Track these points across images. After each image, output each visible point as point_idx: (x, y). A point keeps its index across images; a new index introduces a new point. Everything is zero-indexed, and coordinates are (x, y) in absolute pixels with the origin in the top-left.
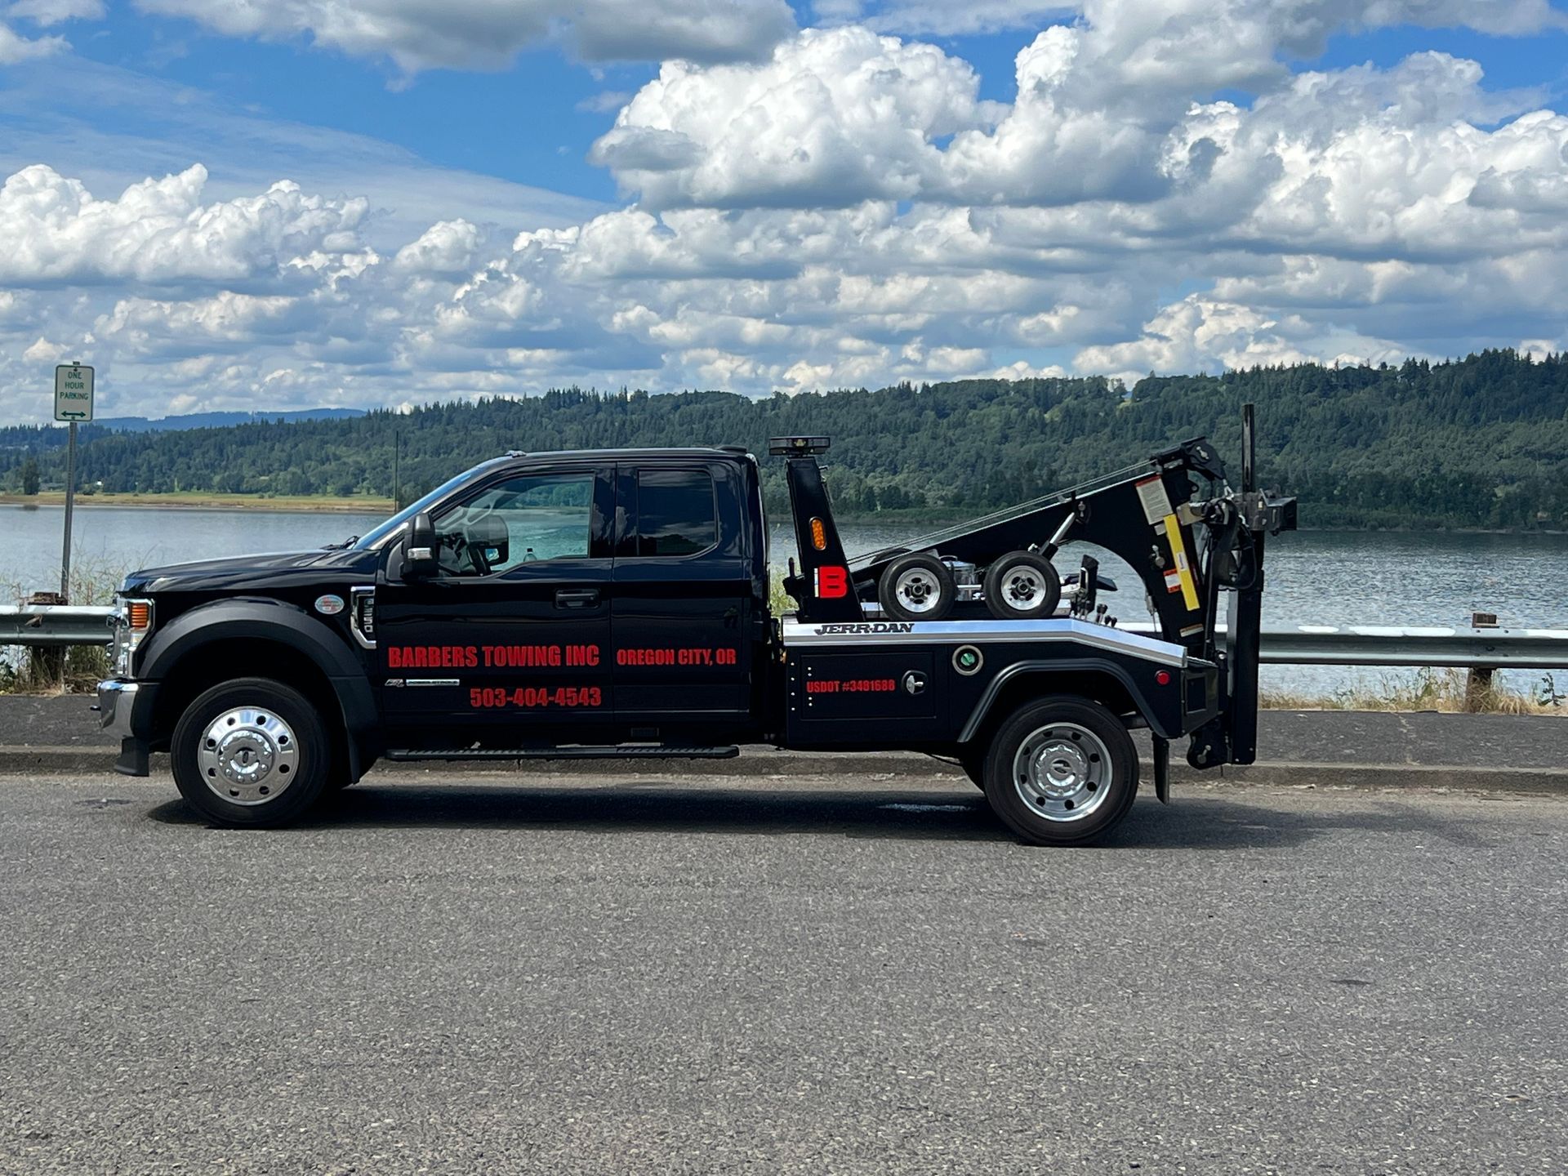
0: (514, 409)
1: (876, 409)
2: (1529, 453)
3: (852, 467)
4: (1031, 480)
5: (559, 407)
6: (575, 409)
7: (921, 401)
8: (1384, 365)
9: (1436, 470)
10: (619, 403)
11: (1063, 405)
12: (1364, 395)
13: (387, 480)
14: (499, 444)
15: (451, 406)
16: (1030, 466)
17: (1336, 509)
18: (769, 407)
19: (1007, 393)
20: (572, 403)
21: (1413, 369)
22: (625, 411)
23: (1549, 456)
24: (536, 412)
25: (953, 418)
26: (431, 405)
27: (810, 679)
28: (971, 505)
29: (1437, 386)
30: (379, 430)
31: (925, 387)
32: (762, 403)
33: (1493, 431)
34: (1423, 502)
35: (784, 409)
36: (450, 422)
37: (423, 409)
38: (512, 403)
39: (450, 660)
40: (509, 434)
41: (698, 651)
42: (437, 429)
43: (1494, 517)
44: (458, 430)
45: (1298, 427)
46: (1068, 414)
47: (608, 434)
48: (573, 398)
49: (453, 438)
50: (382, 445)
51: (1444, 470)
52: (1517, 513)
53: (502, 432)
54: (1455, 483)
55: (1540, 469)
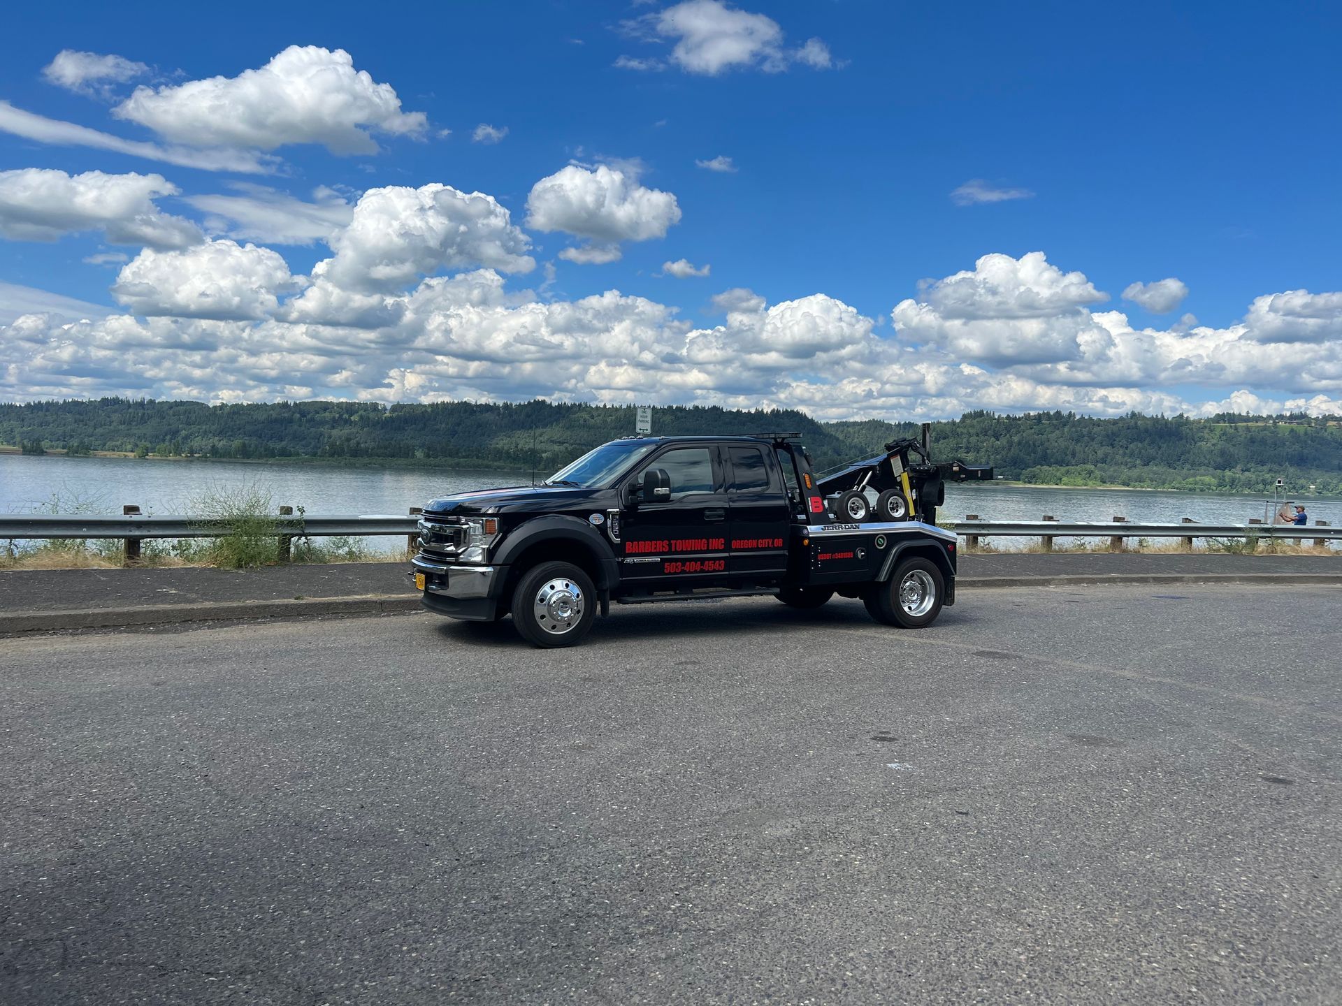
0: (83, 406)
1: (272, 412)
2: (552, 441)
3: (260, 437)
4: (348, 446)
5: (108, 405)
6: (117, 406)
7: (293, 410)
8: (495, 404)
9: (516, 447)
10: (141, 404)
11: (360, 413)
12: (488, 415)
13: (14, 438)
14: (75, 422)
15: (48, 403)
16: (348, 440)
17: (480, 461)
18: (218, 409)
19: (333, 408)
20: (115, 404)
21: (506, 406)
22: (144, 409)
23: (559, 442)
24: (95, 407)
25: (309, 417)
26: (36, 402)
27: (820, 553)
28: (320, 456)
29: (516, 413)
30: (8, 413)
31: (295, 403)
32: (215, 407)
33: (538, 431)
34: (514, 459)
35: (227, 410)
36: (47, 410)
37: (32, 404)
38: (82, 403)
39: (655, 548)
40: (81, 417)
41: (767, 540)
42: (40, 414)
43: (542, 466)
44: (52, 415)
45: (461, 427)
46: (361, 417)
47: (136, 419)
48: (116, 401)
49: (50, 418)
50: (10, 420)
51: (520, 447)
52: (551, 464)
53: (78, 416)
54: (527, 452)
55: (556, 448)
